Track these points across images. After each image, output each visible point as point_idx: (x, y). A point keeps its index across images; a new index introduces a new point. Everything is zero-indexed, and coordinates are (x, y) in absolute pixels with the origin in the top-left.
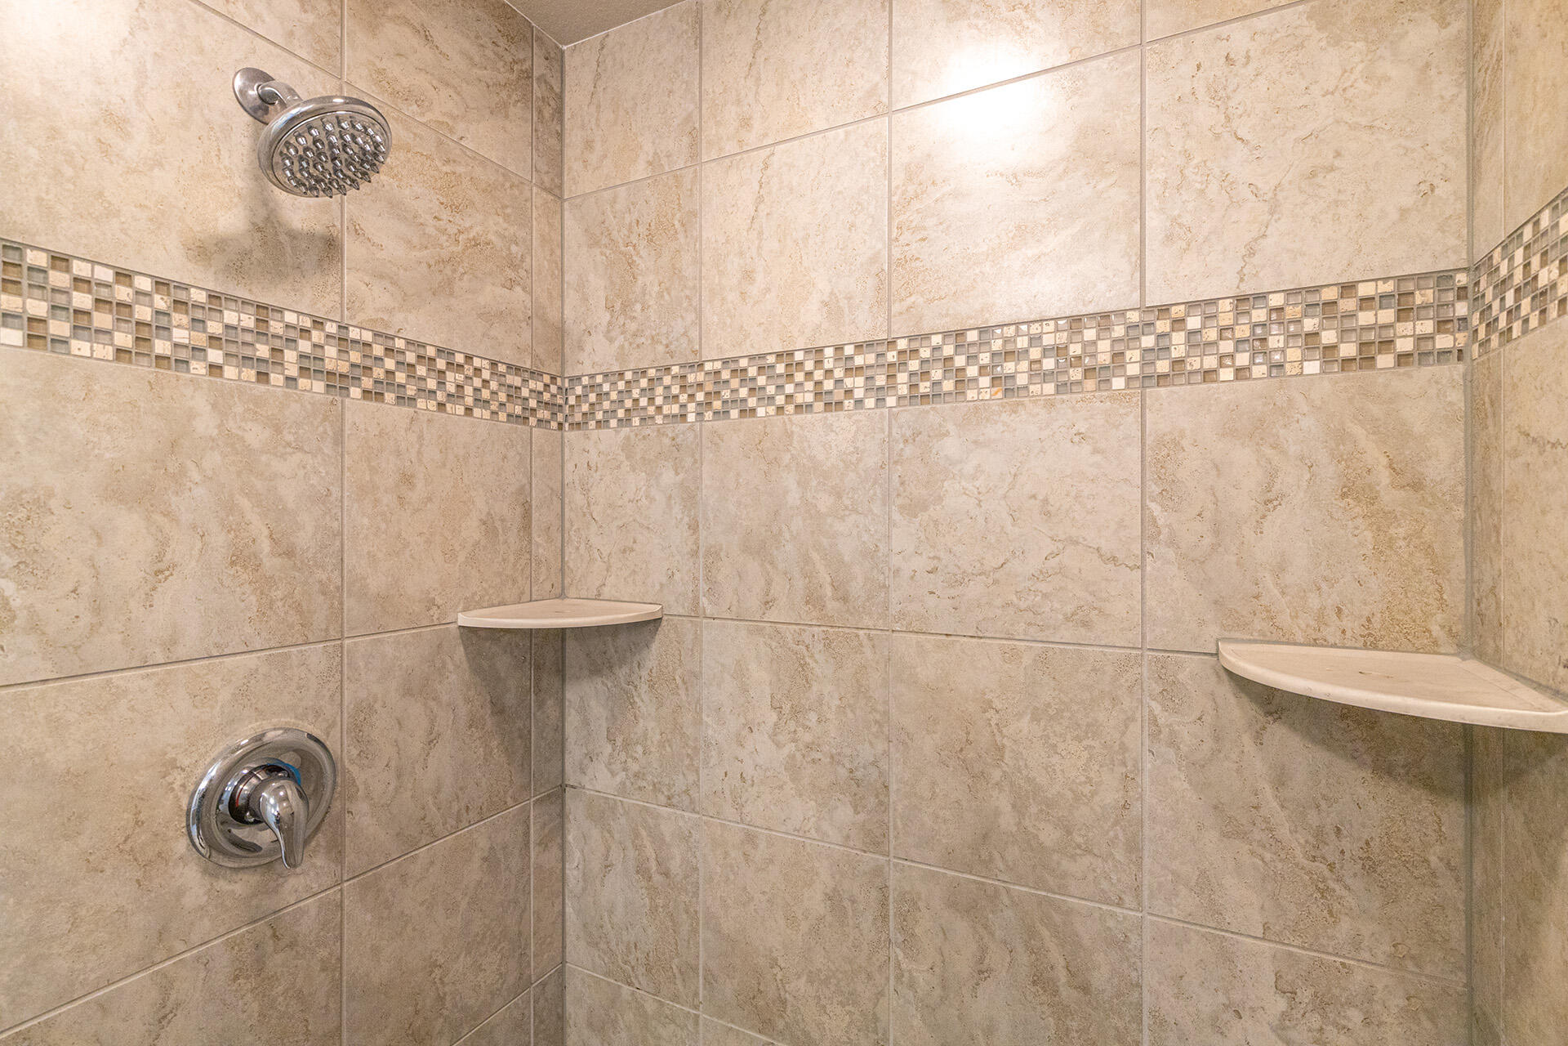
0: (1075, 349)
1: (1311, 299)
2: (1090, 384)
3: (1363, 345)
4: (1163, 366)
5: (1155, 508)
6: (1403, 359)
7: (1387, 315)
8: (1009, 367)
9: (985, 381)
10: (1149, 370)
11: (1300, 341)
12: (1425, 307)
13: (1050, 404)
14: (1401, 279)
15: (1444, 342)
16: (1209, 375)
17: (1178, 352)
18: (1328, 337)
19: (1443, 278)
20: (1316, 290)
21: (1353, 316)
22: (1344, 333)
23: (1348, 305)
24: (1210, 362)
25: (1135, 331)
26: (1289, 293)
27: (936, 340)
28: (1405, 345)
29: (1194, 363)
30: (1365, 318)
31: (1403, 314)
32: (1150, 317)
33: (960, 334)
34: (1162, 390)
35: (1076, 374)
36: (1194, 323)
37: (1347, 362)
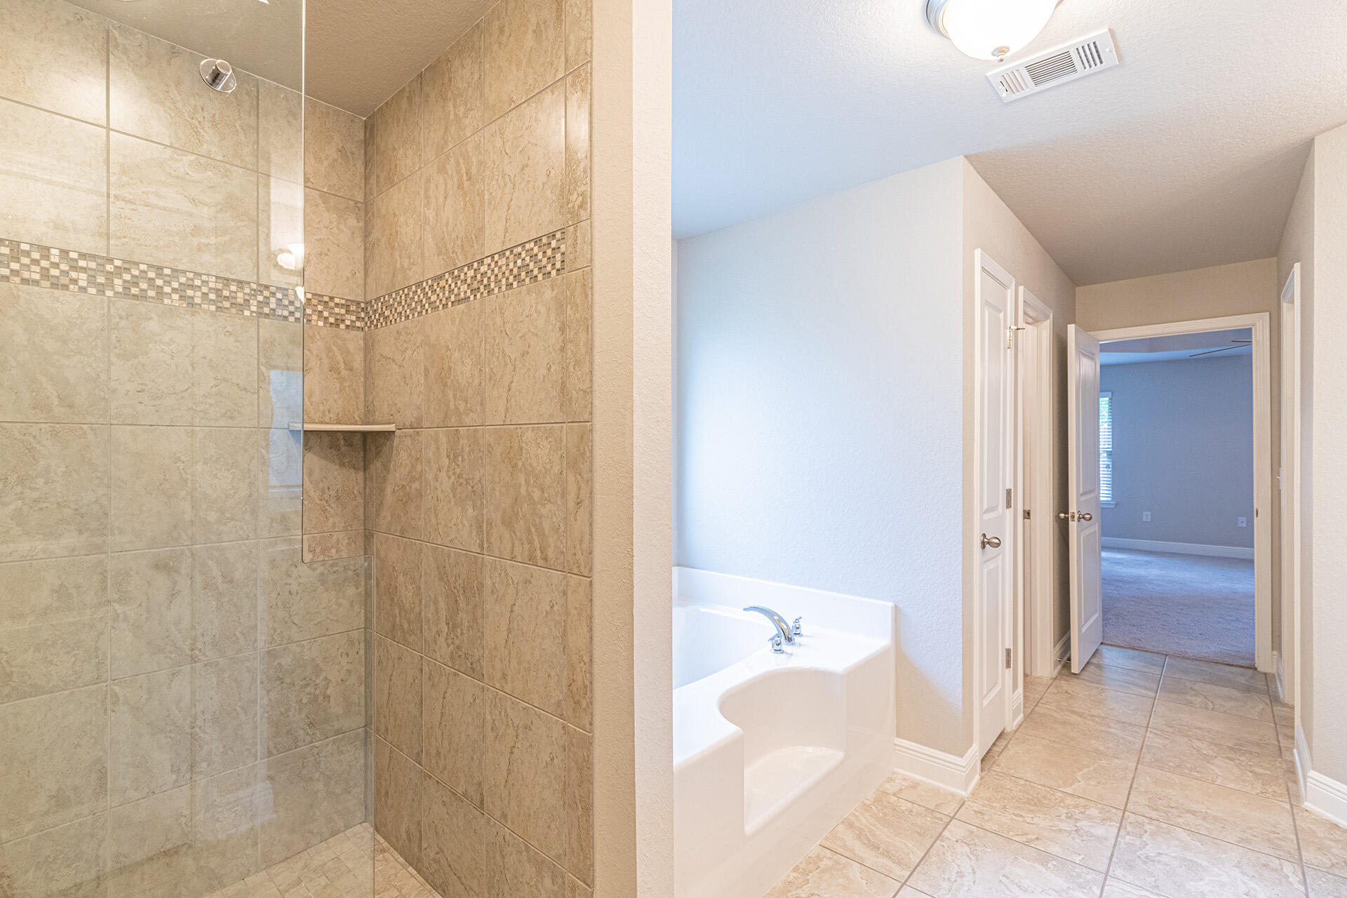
0: (226, 293)
1: (320, 299)
2: (234, 311)
3: (336, 319)
4: (266, 310)
5: (263, 369)
6: (347, 327)
7: (343, 311)
8: (190, 293)
9: (175, 296)
10: (260, 311)
11: (317, 313)
12: (353, 311)
13: (213, 315)
14: (347, 300)
15: (358, 324)
16: (286, 318)
17: (273, 306)
18: (326, 314)
19: (358, 303)
20: (322, 296)
21: (332, 308)
22: (331, 314)
23: (331, 304)
24: (286, 313)
25: (255, 292)
26: (313, 294)
27: (143, 267)
28: (348, 323)
29: (279, 312)
30: (337, 310)
31: (348, 312)
32: (262, 289)
33: (161, 268)
34: (267, 321)
35: (227, 304)
36: (279, 296)
37: (331, 324)
